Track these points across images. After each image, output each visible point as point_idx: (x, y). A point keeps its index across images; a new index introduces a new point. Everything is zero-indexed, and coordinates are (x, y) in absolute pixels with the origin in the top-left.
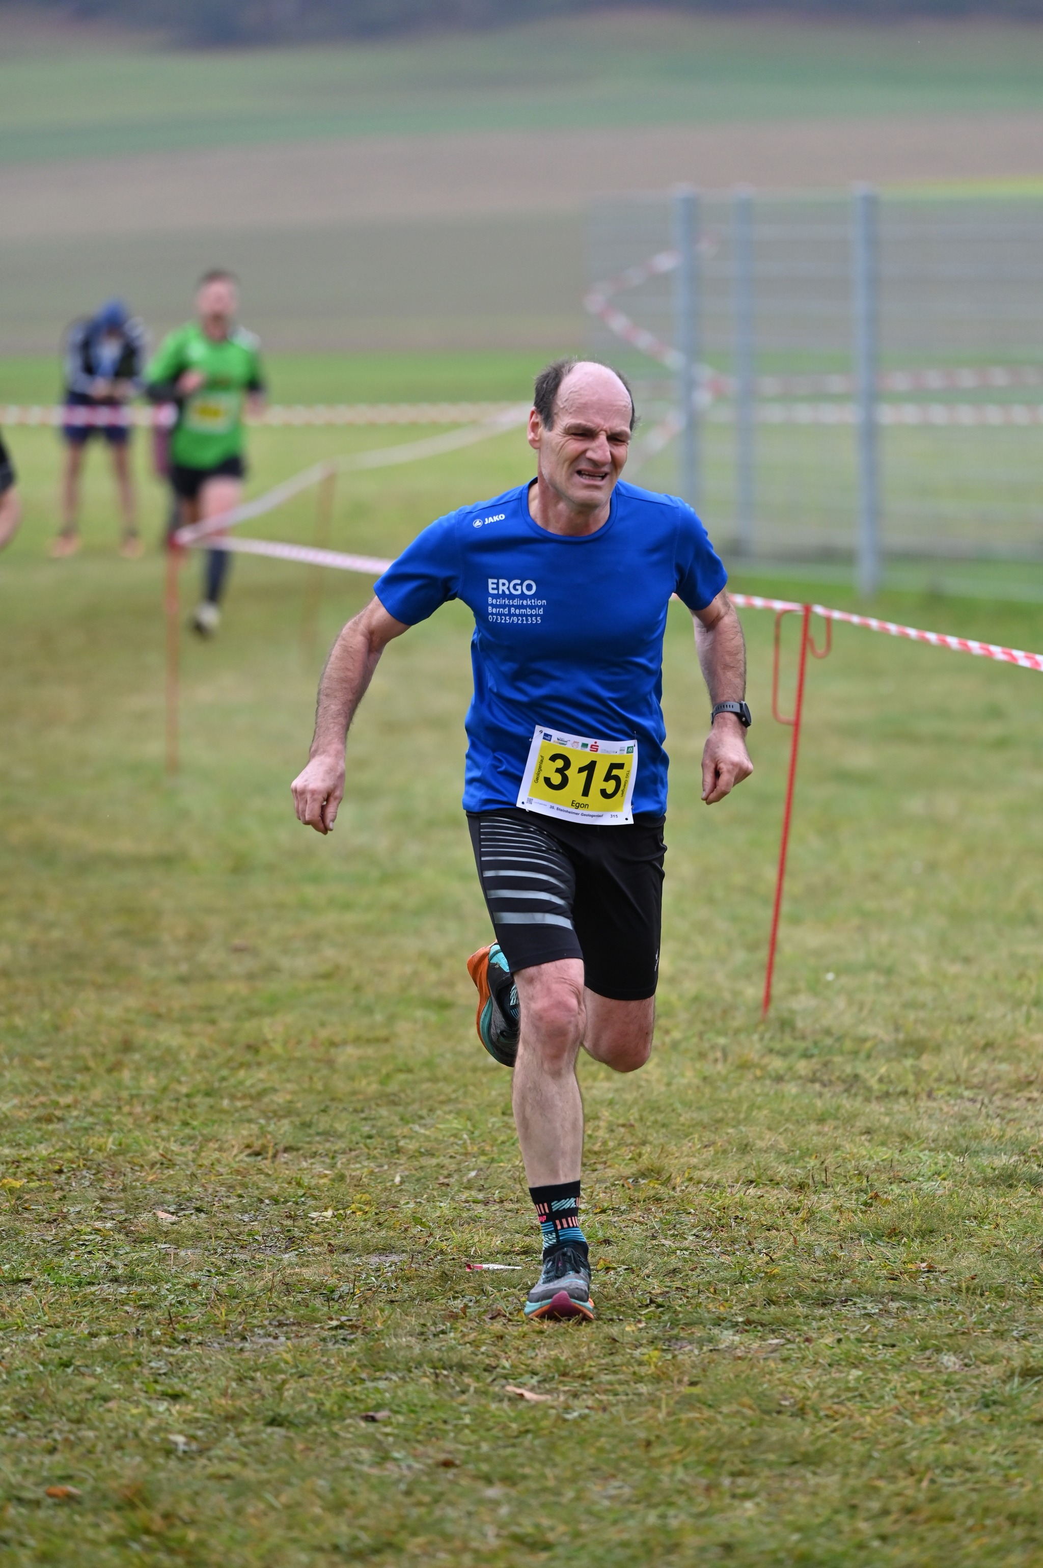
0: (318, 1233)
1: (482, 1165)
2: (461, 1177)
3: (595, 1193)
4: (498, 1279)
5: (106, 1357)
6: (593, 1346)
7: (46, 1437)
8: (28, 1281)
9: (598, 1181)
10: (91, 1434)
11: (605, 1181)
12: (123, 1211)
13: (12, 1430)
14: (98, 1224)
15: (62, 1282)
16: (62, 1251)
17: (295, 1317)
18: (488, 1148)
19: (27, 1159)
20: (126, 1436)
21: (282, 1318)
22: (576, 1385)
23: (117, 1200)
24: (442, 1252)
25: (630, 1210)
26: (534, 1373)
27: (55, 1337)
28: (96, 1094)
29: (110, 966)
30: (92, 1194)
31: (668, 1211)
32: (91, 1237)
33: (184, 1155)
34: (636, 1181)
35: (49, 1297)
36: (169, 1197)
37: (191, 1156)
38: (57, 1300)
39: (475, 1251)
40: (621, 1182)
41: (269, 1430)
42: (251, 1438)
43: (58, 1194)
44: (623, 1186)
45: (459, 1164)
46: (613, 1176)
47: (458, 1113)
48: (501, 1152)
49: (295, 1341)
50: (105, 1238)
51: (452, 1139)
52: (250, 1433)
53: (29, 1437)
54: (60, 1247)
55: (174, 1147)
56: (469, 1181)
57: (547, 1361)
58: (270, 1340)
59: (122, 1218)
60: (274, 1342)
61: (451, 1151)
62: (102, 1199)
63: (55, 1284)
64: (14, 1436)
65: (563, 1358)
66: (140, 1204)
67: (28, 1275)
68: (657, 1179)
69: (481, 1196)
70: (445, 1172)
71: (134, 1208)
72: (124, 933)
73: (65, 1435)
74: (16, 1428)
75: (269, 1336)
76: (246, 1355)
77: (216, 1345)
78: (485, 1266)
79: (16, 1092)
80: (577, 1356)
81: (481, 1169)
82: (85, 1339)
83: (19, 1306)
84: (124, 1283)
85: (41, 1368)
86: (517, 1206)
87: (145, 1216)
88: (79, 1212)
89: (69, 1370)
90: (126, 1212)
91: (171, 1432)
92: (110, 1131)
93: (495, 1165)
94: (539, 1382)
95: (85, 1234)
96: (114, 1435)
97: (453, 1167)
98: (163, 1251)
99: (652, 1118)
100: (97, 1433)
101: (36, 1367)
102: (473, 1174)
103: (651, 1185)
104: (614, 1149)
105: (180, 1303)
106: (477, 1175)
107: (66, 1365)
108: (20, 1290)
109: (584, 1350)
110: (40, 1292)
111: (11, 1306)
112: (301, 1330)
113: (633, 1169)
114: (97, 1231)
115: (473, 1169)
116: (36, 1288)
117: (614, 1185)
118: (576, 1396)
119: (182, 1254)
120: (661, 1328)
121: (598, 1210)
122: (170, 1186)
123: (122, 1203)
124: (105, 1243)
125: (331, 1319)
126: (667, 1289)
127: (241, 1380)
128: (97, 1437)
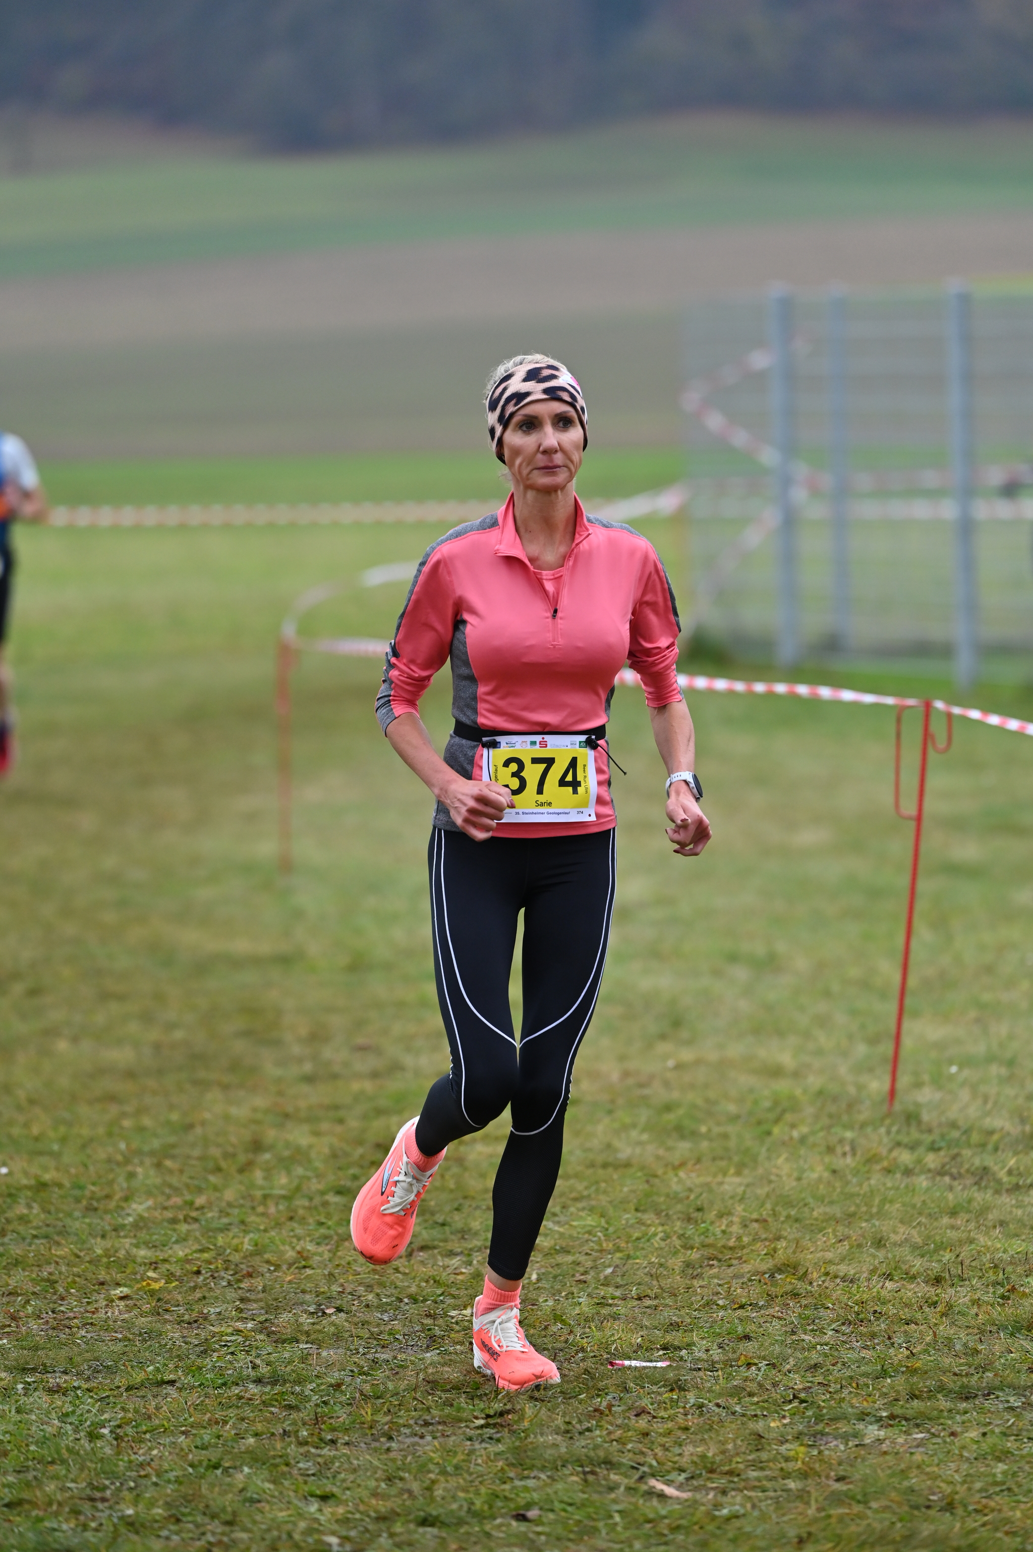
0: (458, 1332)
1: (618, 1262)
2: (598, 1274)
3: (733, 1289)
4: (641, 1376)
5: (256, 1459)
6: (739, 1442)
7: (199, 1539)
8: (172, 1383)
9: (735, 1276)
10: (244, 1536)
11: (742, 1276)
12: (263, 1311)
13: (164, 1533)
14: (239, 1325)
15: (206, 1383)
16: (205, 1352)
17: (440, 1417)
18: (623, 1245)
19: (165, 1261)
20: (279, 1538)
21: (428, 1418)
22: (723, 1481)
23: (256, 1301)
24: (583, 1350)
25: (767, 1306)
26: (682, 1470)
27: (202, 1439)
28: (229, 1195)
29: (235, 1066)
30: (231, 1294)
31: (805, 1306)
32: (233, 1338)
33: (321, 1255)
34: (772, 1276)
35: (194, 1398)
36: (308, 1297)
37: (327, 1255)
38: (202, 1401)
39: (616, 1349)
40: (757, 1278)
41: (421, 1530)
42: (403, 1538)
43: (198, 1295)
44: (760, 1281)
45: (595, 1261)
46: (749, 1272)
47: (592, 1209)
48: (636, 1249)
49: (441, 1440)
50: (246, 1338)
51: (586, 1236)
52: (401, 1534)
53: (183, 1540)
54: (202, 1348)
55: (310, 1247)
56: (606, 1277)
57: (695, 1459)
58: (417, 1439)
59: (262, 1318)
60: (421, 1441)
61: (586, 1249)
62: (242, 1300)
63: (200, 1385)
64: (167, 1538)
65: (710, 1454)
66: (280, 1304)
67: (172, 1377)
68: (794, 1274)
69: (618, 1293)
70: (582, 1270)
71: (274, 1308)
72: (247, 1034)
73: (218, 1537)
74: (170, 1530)
75: (416, 1435)
76: (392, 1455)
77: (363, 1445)
78: (627, 1363)
79: (149, 1194)
80: (723, 1452)
81: (617, 1266)
82: (233, 1440)
83: (165, 1408)
84: (268, 1383)
85: (190, 1470)
86: (655, 1302)
87: (285, 1317)
88: (219, 1313)
89: (219, 1472)
90: (267, 1313)
91: (324, 1534)
92: (246, 1232)
93: (630, 1262)
94: (687, 1479)
95: (227, 1335)
96: (267, 1536)
97: (589, 1264)
98: (305, 1352)
99: (784, 1213)
100: (250, 1535)
101: (186, 1469)
102: (609, 1271)
103: (788, 1280)
104: (749, 1244)
105: (325, 1403)
106: (613, 1272)
107: (216, 1467)
108: (165, 1391)
109: (730, 1446)
110: (184, 1394)
111: (158, 1408)
112: (447, 1429)
113: (768, 1264)
114: (238, 1332)
115: (609, 1266)
116: (180, 1389)
117: (750, 1280)
118: (724, 1493)
119: (324, 1354)
120: (805, 1424)
121: (736, 1306)
122: (309, 1286)
123: (262, 1304)
124: (247, 1343)
125: (476, 1418)
126: (809, 1384)
127: (390, 1480)
128: (251, 1539)
